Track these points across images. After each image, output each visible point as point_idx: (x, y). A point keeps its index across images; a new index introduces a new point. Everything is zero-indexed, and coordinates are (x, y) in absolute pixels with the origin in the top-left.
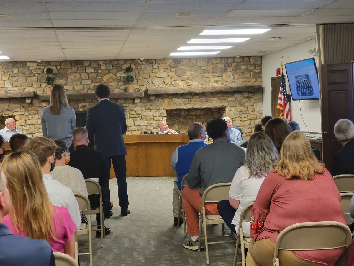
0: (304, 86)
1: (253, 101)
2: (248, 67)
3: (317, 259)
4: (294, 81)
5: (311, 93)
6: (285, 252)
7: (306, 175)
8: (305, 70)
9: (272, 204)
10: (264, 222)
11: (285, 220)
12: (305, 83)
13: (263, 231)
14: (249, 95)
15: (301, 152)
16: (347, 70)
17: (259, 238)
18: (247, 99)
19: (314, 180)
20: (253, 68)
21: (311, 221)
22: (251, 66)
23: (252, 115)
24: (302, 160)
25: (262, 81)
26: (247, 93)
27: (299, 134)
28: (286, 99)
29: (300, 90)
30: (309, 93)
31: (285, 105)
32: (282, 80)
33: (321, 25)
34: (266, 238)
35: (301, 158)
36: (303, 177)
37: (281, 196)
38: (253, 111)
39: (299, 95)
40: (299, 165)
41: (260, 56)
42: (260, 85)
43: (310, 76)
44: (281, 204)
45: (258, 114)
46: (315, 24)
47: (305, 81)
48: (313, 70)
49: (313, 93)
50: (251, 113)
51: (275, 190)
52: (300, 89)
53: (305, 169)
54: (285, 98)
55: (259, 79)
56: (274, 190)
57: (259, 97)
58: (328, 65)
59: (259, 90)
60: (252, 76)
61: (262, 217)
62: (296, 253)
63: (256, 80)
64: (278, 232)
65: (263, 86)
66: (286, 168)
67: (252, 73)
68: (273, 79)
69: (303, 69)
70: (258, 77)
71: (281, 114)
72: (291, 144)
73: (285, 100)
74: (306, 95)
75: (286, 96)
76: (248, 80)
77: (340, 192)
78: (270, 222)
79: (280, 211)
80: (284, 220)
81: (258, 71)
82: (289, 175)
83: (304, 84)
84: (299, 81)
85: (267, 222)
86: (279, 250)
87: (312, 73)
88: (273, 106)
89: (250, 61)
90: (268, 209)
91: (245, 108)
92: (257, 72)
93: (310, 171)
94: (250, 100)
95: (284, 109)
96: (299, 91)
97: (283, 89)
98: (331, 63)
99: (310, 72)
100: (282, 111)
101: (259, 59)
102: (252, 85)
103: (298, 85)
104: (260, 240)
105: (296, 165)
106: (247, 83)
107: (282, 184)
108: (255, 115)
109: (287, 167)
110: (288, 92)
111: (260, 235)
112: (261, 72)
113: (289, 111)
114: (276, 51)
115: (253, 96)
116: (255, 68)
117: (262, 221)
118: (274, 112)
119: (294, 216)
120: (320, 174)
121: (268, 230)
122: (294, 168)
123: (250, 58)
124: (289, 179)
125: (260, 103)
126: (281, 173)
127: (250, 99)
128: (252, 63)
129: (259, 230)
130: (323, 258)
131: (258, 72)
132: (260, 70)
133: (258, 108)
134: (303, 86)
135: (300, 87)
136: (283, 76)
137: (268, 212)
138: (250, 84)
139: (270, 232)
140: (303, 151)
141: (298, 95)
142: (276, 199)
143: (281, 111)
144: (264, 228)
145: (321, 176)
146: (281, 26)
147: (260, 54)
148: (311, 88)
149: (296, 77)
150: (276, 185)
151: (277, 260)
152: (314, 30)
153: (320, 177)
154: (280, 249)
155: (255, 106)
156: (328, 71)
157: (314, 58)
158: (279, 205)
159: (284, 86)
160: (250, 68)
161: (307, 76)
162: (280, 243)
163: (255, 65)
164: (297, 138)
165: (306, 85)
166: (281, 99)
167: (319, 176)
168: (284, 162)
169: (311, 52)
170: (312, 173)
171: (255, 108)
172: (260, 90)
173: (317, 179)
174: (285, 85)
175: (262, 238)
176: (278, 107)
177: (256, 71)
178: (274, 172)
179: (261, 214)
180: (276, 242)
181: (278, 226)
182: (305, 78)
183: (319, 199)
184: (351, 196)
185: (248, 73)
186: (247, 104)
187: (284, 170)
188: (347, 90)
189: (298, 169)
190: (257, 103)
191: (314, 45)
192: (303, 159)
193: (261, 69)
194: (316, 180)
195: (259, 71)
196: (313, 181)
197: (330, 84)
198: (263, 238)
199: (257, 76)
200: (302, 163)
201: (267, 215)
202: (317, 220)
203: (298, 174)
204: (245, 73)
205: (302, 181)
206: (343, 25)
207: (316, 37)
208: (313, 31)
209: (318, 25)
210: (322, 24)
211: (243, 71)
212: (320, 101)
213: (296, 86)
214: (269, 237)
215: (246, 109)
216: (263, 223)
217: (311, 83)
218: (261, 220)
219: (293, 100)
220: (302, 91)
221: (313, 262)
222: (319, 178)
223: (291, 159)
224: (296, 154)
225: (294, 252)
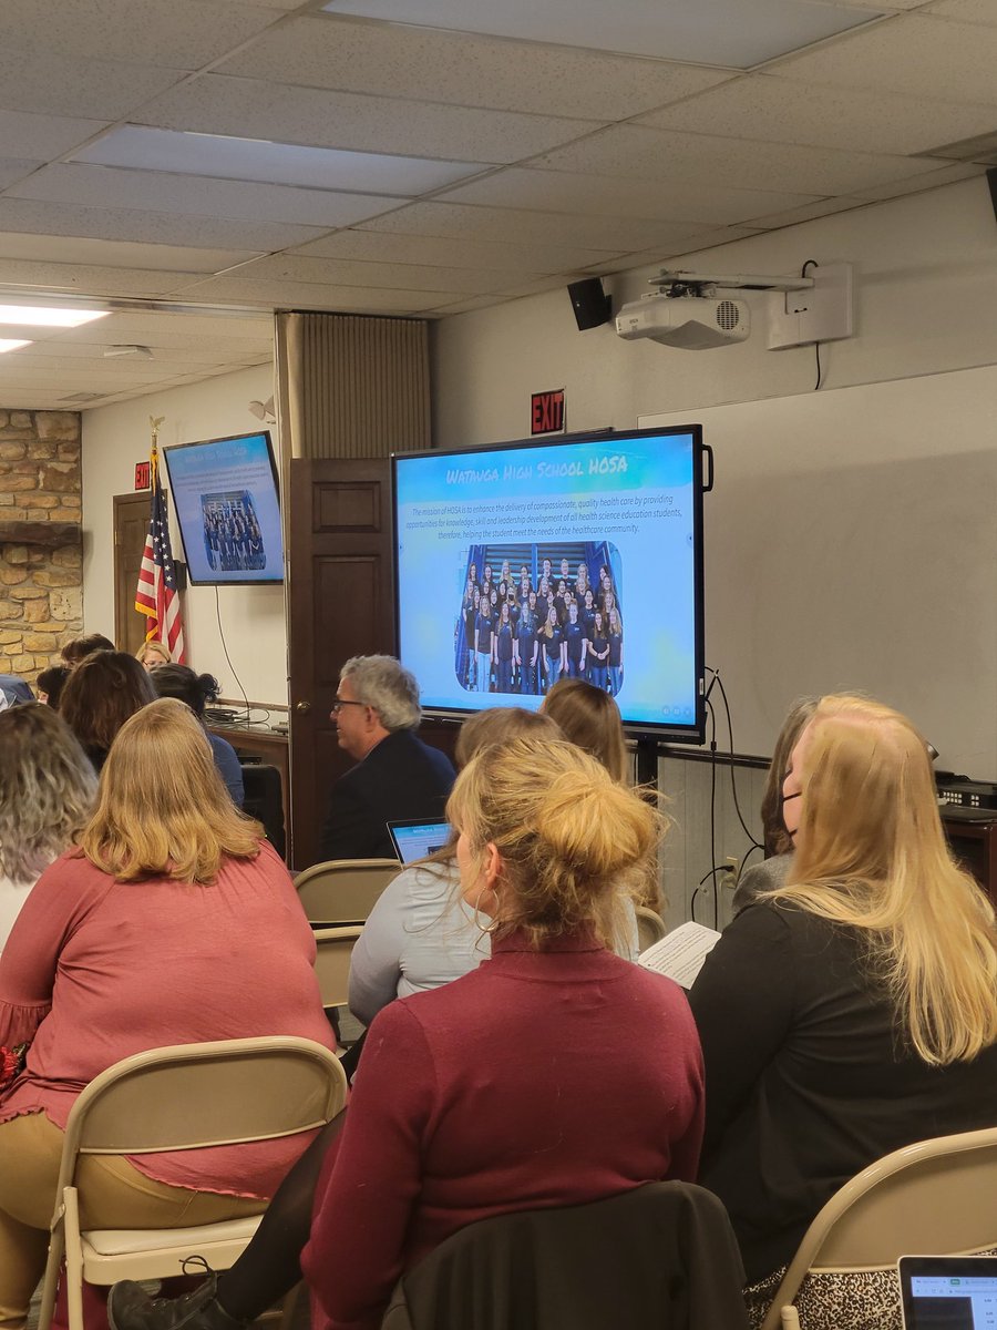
0: (233, 533)
1: (47, 583)
2: (27, 452)
3: (220, 1179)
4: (195, 516)
5: (256, 558)
6: (104, 1165)
7: (192, 864)
8: (237, 475)
9: (60, 980)
10: (27, 1048)
11: (106, 1038)
12: (237, 522)
13: (21, 1085)
14: (29, 556)
15: (178, 780)
16: (379, 482)
17: (6, 1112)
18: (22, 575)
19: (221, 884)
20: (47, 456)
21: (201, 1041)
22: (40, 449)
23: (38, 635)
24: (180, 809)
25: (80, 507)
26: (22, 550)
27: (171, 714)
28: (169, 579)
29: (219, 546)
30: (249, 559)
31: (165, 601)
32: (154, 507)
33: (292, 315)
34: (30, 1112)
35: (174, 801)
36: (179, 873)
37: (95, 949)
38: (47, 617)
39: (212, 567)
40: (169, 830)
41: (75, 413)
42: (72, 520)
43: (254, 499)
44: (94, 979)
45: (66, 632)
46: (272, 310)
47: (234, 515)
48: (264, 475)
49: (262, 560)
50: (36, 627)
51: (72, 925)
52: (219, 543)
53: (190, 842)
54: (163, 574)
55: (68, 500)
56: (69, 925)
57: (67, 565)
58: (313, 459)
59: (69, 541)
60: (42, 485)
61: (21, 1030)
62: (142, 1161)
63: (60, 503)
64: (77, 1084)
65: (84, 528)
66: (118, 839)
67: (41, 476)
68: (121, 503)
69: (231, 472)
70: (66, 491)
71: (150, 635)
72: (139, 752)
73: (163, 581)
74: (239, 568)
75: (167, 568)
76: (25, 500)
77: (315, 927)
78: (48, 1049)
79: (91, 1004)
80: (102, 1039)
81: (65, 468)
82: (129, 866)
83: (232, 527)
84: (213, 516)
85: (37, 1051)
86: (79, 1156)
87: (260, 488)
88: (122, 604)
89: (34, 428)
90: (44, 999)
91: (13, 606)
92: (62, 473)
93: (204, 852)
94: (35, 578)
95: (161, 616)
96: (213, 552)
97: (157, 540)
98: (326, 457)
99: (254, 483)
100: (155, 623)
101: (71, 422)
102: (44, 519)
103: (213, 530)
104: (6, 1121)
105: (157, 827)
106: (25, 512)
107: (101, 903)
108: (52, 636)
109: (124, 836)
110: (176, 554)
111: (9, 1102)
112: (76, 473)
113: (181, 621)
114: (135, 398)
115: (47, 564)
116: (54, 456)
117: (19, 1047)
118: (122, 625)
119: (136, 1023)
120: (243, 859)
121: (41, 1082)
122: (148, 837)
123: (37, 419)
124: (128, 882)
125: (73, 592)
126: (98, 861)
127: (32, 574)
128: (43, 434)
129: (6, 1080)
130: (242, 1173)
131: (66, 471)
132: (74, 466)
133: (65, 609)
134: (227, 531)
135: (217, 537)
136: (160, 492)
137: (43, 1013)
138: (34, 516)
139: (46, 1087)
140: (184, 776)
141: (211, 564)
142: (73, 960)
143: (149, 624)
144: (25, 1073)
145: (247, 869)
146: (152, 305)
147: (76, 403)
148: (258, 540)
149: (206, 499)
150: (77, 905)
151: (70, 1194)
152: (266, 329)
153: (243, 874)
154: (82, 1150)
155: (52, 602)
156: (315, 483)
157: (267, 434)
158: (84, 983)
159: (160, 531)
160: (36, 456)
161: (245, 499)
162: (83, 1127)
163: (55, 447)
164: (165, 726)
165: (240, 531)
166: (149, 578)
167: (240, 871)
168: (111, 818)
169: (263, 408)
170: (214, 855)
171: (52, 607)
172: (71, 541)
173: (230, 881)
174: (166, 525)
175: (14, 1115)
176: (139, 607)
177: (60, 469)
178: (72, 858)
179: (18, 1018)
180: (68, 1128)
181: (80, 1064)
182: (236, 505)
183: (235, 954)
184: (354, 938)
185: (28, 475)
186: (19, 593)
187: (112, 847)
188: (377, 555)
189: (161, 841)
190: (60, 590)
191: (267, 386)
192: (182, 807)
193: (78, 461)
194: (229, 884)
195: (71, 469)
196: (216, 887)
197: (321, 529)
198: (18, 1115)
199: (62, 488)
200: (177, 822)
201: (39, 1022)
202: (226, 1034)
203: (161, 860)
204: (16, 471)
205: (175, 888)
206: (367, 319)
207: (275, 357)
208: (261, 333)
209: (280, 313)
210: (294, 311)
211: (6, 465)
212: (285, 589)
213: (203, 531)
214: (42, 1109)
215: (16, 610)
216: (24, 1054)
217: (257, 522)
218: (15, 1043)
219: (194, 584)
220: (224, 551)
221: (205, 1192)
222: (239, 875)
223: (139, 805)
224: (156, 789)
225: (135, 1157)
